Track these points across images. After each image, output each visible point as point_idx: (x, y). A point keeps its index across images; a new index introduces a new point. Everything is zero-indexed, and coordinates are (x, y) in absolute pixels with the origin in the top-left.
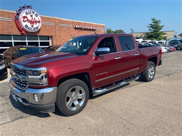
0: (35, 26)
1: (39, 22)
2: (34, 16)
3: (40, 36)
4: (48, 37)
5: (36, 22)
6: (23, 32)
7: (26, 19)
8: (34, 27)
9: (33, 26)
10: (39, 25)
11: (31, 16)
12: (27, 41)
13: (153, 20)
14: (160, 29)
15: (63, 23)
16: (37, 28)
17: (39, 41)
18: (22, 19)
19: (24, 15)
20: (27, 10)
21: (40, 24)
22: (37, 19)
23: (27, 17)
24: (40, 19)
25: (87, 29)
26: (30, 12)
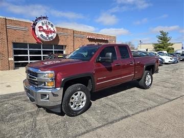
1: (54, 32)
4: (63, 46)
5: (51, 32)
10: (54, 35)
11: (47, 27)
13: (161, 32)
14: (168, 41)
15: (77, 34)
16: (52, 37)
17: (53, 50)
18: (38, 29)
20: (43, 21)
22: (52, 29)
23: (42, 27)
24: (55, 29)
25: (99, 39)
26: (46, 22)
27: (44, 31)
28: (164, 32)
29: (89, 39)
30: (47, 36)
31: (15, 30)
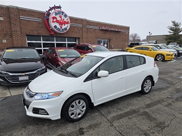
0: (64, 27)
1: (68, 23)
2: (63, 17)
3: (67, 37)
4: (75, 38)
5: (65, 23)
6: (52, 33)
7: (55, 20)
9: (61, 27)
10: (67, 26)
11: (61, 17)
12: (55, 42)
13: (174, 22)
14: (180, 32)
15: (90, 25)
16: (66, 29)
17: (67, 43)
18: (52, 20)
19: (54, 15)
20: (57, 11)
23: (56, 18)
24: (69, 20)
25: (113, 31)
26: (59, 13)
27: (57, 21)
28: (176, 22)
29: (102, 30)
31: (29, 21)
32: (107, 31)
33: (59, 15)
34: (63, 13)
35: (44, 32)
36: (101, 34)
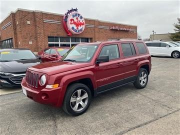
1: (83, 24)
2: (79, 19)
4: (88, 39)
5: (81, 24)
6: (70, 34)
7: (72, 22)
8: (79, 29)
11: (77, 19)
12: (70, 43)
16: (81, 30)
18: (70, 22)
19: (71, 18)
21: (84, 26)
23: (73, 20)
24: (84, 21)
25: (122, 30)
26: (76, 15)
27: (75, 23)
29: (112, 29)
30: (78, 28)
31: (50, 24)
32: (116, 30)
33: (76, 17)
34: (79, 15)
35: (62, 34)
36: (110, 34)
